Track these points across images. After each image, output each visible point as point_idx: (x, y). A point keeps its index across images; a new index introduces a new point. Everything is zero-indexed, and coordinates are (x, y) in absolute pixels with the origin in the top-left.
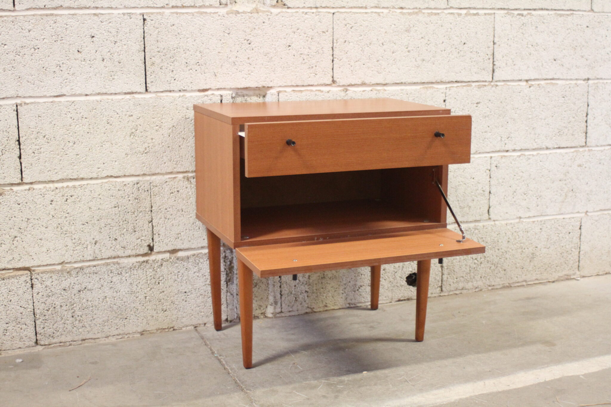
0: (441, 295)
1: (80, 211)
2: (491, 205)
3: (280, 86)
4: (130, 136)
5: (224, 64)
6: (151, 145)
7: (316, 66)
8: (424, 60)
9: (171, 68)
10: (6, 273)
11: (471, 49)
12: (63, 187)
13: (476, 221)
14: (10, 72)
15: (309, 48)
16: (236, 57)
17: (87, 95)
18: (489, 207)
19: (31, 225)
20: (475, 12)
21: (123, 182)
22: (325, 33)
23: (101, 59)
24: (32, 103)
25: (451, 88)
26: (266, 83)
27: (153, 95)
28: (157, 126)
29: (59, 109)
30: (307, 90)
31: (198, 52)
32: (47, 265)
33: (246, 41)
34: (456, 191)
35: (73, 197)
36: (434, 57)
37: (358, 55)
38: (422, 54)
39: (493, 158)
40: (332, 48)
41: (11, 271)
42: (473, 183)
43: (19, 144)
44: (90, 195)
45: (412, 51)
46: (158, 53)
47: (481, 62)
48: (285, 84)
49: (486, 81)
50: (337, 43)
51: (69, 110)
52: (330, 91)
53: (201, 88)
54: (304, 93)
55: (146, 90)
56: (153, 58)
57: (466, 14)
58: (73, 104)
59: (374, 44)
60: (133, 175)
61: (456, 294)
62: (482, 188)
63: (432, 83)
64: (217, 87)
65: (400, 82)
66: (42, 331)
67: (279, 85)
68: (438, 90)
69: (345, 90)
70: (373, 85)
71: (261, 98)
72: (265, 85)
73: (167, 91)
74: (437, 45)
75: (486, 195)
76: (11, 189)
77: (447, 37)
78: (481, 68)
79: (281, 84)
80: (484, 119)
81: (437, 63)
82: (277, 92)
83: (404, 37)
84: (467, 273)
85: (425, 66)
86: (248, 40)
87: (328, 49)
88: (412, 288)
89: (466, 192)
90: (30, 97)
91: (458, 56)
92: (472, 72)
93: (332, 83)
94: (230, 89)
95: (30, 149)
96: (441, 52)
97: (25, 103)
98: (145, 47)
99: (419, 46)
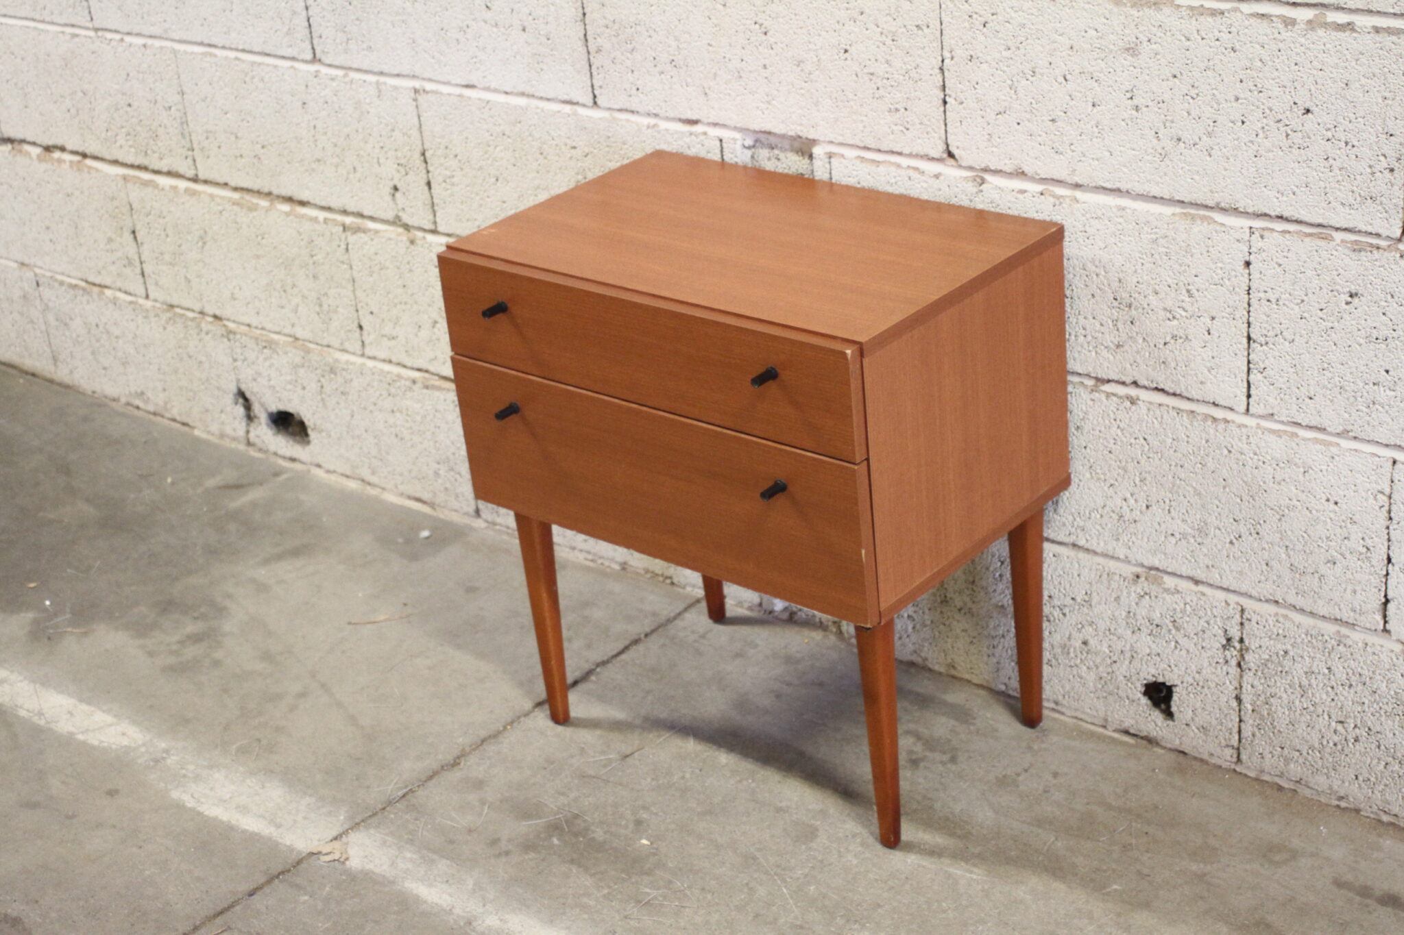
0: (1238, 769)
2: (1390, 595)
3: (831, 142)
5: (719, 72)
7: (906, 109)
8: (1179, 140)
9: (629, 63)
10: (430, 379)
11: (1328, 130)
13: (1338, 621)
14: (401, 31)
15: (887, 62)
16: (742, 60)
17: (506, 93)
18: (1387, 601)
20: (1342, 18)
22: (922, 30)
23: (521, 28)
24: (432, 92)
25: (1266, 234)
27: (606, 114)
29: (470, 111)
30: (890, 162)
31: (671, 38)
33: (757, 26)
34: (1280, 520)
36: (1209, 135)
37: (1004, 98)
38: (1172, 122)
39: (1398, 466)
40: (941, 69)
41: (436, 377)
42: (1332, 515)
43: (426, 162)
45: (1144, 109)
46: (605, 29)
47: (1361, 174)
48: (840, 139)
49: (1378, 235)
50: (952, 58)
51: (483, 116)
52: (940, 174)
53: (683, 117)
54: (882, 168)
55: (595, 103)
56: (599, 39)
57: (1310, 22)
58: (488, 107)
59: (1042, 75)
61: (1280, 788)
62: (1363, 539)
63: (1206, 207)
64: (711, 120)
65: (1114, 187)
67: (827, 139)
68: (1223, 229)
69: (979, 180)
70: (1043, 180)
71: (807, 161)
72: (801, 134)
73: (627, 110)
74: (1219, 104)
75: (1374, 562)
76: (424, 238)
77: (1251, 84)
78: (1363, 194)
79: (831, 137)
80: (1372, 346)
81: (1219, 153)
82: (826, 153)
83: (1123, 66)
84: (1312, 748)
85: (1183, 158)
86: (761, 25)
87: (931, 72)
88: (1157, 716)
89: (1309, 532)
90: (430, 80)
91: (1285, 143)
92: (1331, 199)
93: (945, 155)
94: (735, 128)
95: (439, 174)
96: (1231, 125)
97: (424, 90)
98: (584, 14)
99: (1166, 97)
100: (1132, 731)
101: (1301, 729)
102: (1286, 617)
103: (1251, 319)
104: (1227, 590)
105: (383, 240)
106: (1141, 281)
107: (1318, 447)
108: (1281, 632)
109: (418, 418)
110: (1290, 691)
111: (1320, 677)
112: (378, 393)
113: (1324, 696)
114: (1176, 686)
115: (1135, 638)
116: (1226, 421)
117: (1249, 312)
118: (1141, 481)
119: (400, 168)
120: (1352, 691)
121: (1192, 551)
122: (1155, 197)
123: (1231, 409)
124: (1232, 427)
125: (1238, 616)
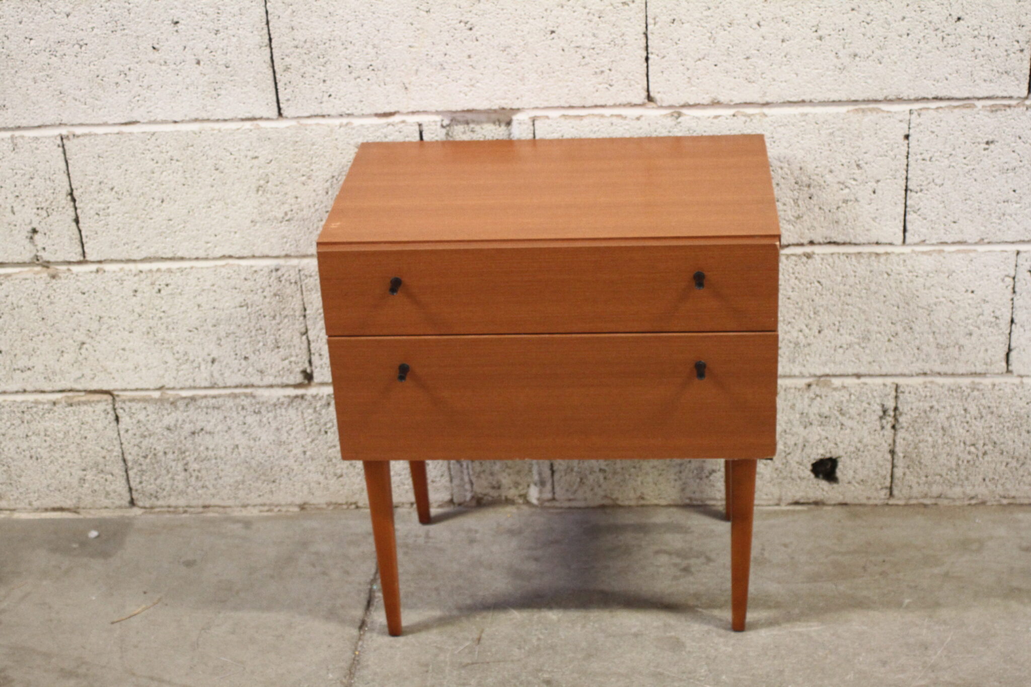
0: (890, 503)
1: (183, 308)
2: (1013, 345)
3: (537, 108)
4: (258, 191)
5: (421, 68)
6: (295, 207)
7: (610, 70)
8: (855, 55)
9: (322, 75)
10: (74, 397)
11: (976, 29)
12: (151, 271)
13: (974, 374)
14: (44, 85)
15: (594, 35)
16: (445, 55)
17: (175, 122)
18: (1010, 350)
19: (105, 326)
21: (252, 267)
22: (628, 5)
23: (195, 62)
24: (85, 135)
25: (923, 112)
26: (506, 101)
27: (293, 123)
28: (303, 175)
29: (131, 145)
30: (593, 115)
31: (370, 47)
32: (137, 390)
33: (462, 24)
34: (929, 315)
35: (170, 287)
36: (880, 48)
37: (704, 47)
39: (1021, 255)
40: (645, 34)
41: (83, 394)
42: (970, 301)
43: (74, 200)
44: (197, 285)
45: (828, 37)
46: (294, 49)
47: (999, 57)
48: (546, 104)
49: (1011, 98)
50: (655, 24)
51: (147, 147)
52: (641, 116)
53: (380, 111)
54: (586, 121)
55: (280, 114)
56: (287, 59)
58: (154, 138)
59: (738, 25)
60: (267, 257)
61: (925, 506)
62: (993, 312)
63: (876, 101)
64: (410, 110)
65: (800, 99)
67: (532, 106)
68: (889, 114)
69: (676, 115)
70: (737, 105)
71: (503, 127)
72: (505, 106)
73: (316, 116)
74: (889, 24)
75: (1002, 326)
76: (69, 270)
77: (916, 6)
78: (1000, 70)
79: (537, 104)
80: (1004, 176)
81: (889, 60)
82: (530, 118)
83: (810, 8)
84: (951, 470)
85: (858, 68)
86: (466, 23)
87: (636, 37)
88: (824, 484)
89: (952, 317)
90: (81, 125)
91: (941, 45)
92: (976, 78)
93: (646, 101)
94: (437, 113)
95: (91, 208)
96: (898, 38)
97: (74, 135)
98: (270, 40)
99: (846, 26)
100: (802, 501)
101: (943, 459)
102: (932, 382)
103: (909, 176)
104: (886, 375)
105: (17, 281)
106: (819, 165)
107: (961, 255)
108: (928, 394)
109: (61, 435)
110: (934, 433)
111: (958, 418)
112: (8, 424)
113: (961, 430)
114: (839, 457)
115: (807, 431)
116: (887, 253)
117: (907, 171)
118: (815, 313)
119: (40, 211)
120: (983, 421)
121: (858, 355)
122: (834, 101)
123: (891, 244)
124: (892, 257)
125: (894, 393)
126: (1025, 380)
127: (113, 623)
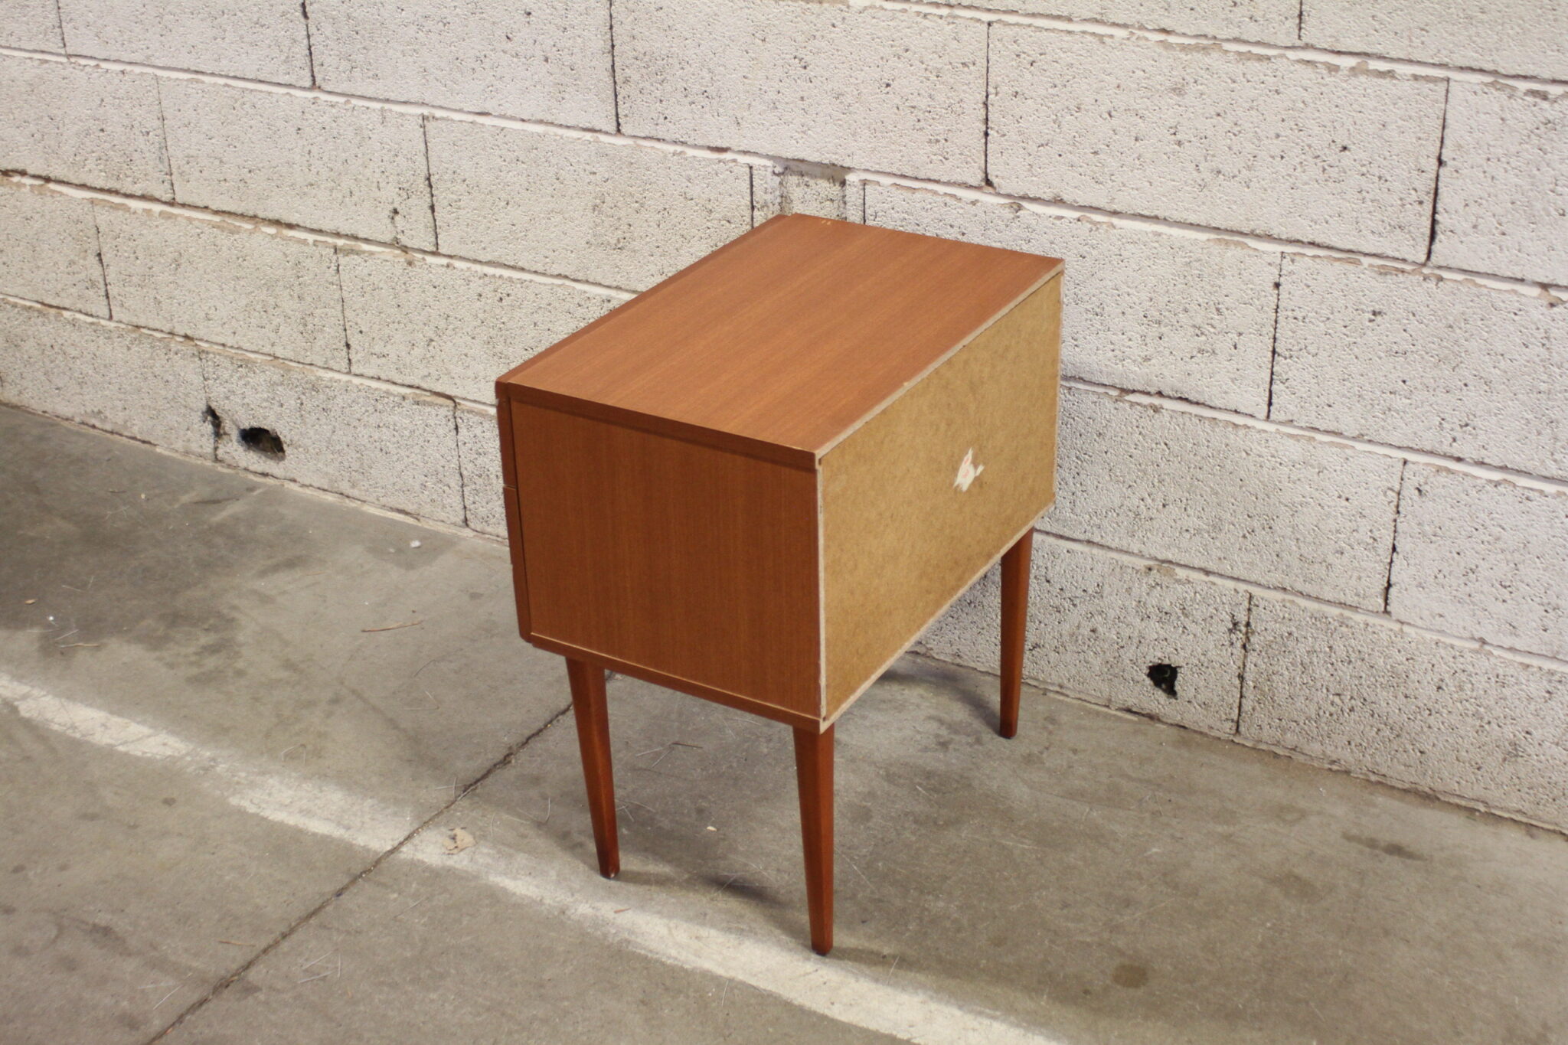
0: (1236, 740)
1: (521, 324)
2: (1393, 580)
3: (867, 170)
4: (594, 210)
5: (753, 103)
6: (627, 235)
7: (946, 140)
8: (1219, 172)
9: (658, 94)
10: (422, 395)
11: (1364, 165)
12: (494, 276)
13: (1342, 604)
14: (410, 60)
15: (930, 96)
16: (779, 92)
17: (523, 120)
18: (1389, 585)
19: (451, 327)
20: (1383, 66)
21: (585, 292)
22: (968, 67)
23: (543, 58)
24: (443, 119)
25: (1297, 258)
26: (837, 157)
27: (630, 142)
28: (637, 202)
29: (483, 137)
30: (926, 189)
31: (705, 70)
32: (475, 401)
33: (797, 60)
34: (1293, 515)
35: (511, 298)
36: (1249, 168)
37: (1047, 131)
38: (1213, 156)
39: (1409, 466)
40: (986, 105)
41: (428, 394)
42: (1343, 511)
43: (431, 186)
44: (534, 302)
45: (1187, 144)
46: (634, 61)
47: (1392, 206)
48: (877, 168)
49: (1404, 260)
50: (997, 94)
51: (496, 143)
52: (977, 201)
53: (712, 145)
54: (918, 195)
55: (619, 131)
56: (627, 70)
57: (1353, 69)
58: (503, 133)
59: (1087, 111)
60: (600, 284)
61: (1276, 755)
62: (1371, 531)
63: (1241, 233)
64: (741, 149)
65: (1152, 214)
66: (472, 507)
67: (863, 167)
68: (1256, 253)
69: (1015, 207)
70: (1082, 208)
71: (838, 187)
72: (836, 162)
73: (652, 138)
74: (1259, 140)
75: (1380, 551)
76: (424, 259)
77: (1292, 123)
78: (1392, 223)
79: (868, 166)
80: (1391, 359)
81: (1257, 185)
82: (860, 180)
83: (1168, 105)
84: (1309, 719)
85: (1222, 189)
86: (801, 60)
87: (975, 106)
88: (1161, 695)
89: (1320, 525)
90: (441, 107)
91: (1321, 177)
92: (1362, 227)
93: (983, 184)
94: (768, 157)
95: (445, 198)
96: (1271, 160)
97: (433, 117)
98: (613, 46)
99: (1209, 133)
100: (1134, 710)
101: (1300, 702)
102: (1293, 602)
103: (1277, 335)
104: (1238, 579)
105: (379, 261)
106: (1172, 300)
107: (1334, 449)
108: (1287, 615)
109: (407, 433)
110: (1291, 668)
111: (1321, 655)
112: (363, 409)
113: (1324, 672)
114: (1180, 667)
115: (1144, 624)
116: (1246, 427)
117: (1275, 329)
118: (1160, 482)
119: (401, 191)
120: (1351, 666)
121: (1206, 545)
122: (1191, 224)
123: (1252, 416)
124: (1252, 432)
125: (1246, 603)
126: (1406, 628)
127: (364, 631)
